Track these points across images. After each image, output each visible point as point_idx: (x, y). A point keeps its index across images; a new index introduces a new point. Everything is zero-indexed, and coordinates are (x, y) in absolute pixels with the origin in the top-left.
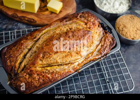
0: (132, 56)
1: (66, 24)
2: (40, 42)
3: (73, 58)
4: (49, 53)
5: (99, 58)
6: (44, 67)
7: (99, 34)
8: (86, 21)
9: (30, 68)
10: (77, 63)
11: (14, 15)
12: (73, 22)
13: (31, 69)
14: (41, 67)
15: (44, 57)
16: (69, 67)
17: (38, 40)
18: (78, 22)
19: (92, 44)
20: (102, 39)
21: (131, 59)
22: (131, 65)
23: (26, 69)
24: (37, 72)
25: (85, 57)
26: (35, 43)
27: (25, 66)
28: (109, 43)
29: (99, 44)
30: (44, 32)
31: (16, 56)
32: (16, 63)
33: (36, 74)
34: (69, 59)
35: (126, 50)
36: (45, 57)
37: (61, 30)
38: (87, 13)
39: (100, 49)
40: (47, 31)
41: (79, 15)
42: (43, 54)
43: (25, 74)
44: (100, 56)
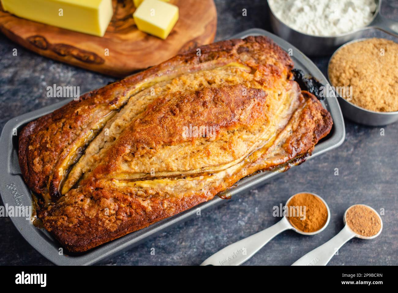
0: (380, 158)
1: (199, 69)
2: (127, 113)
3: (210, 161)
4: (148, 144)
5: (281, 165)
6: (132, 180)
7: (287, 100)
8: (253, 63)
9: (96, 180)
10: (221, 175)
11: (37, 39)
12: (218, 63)
13: (98, 182)
14: (125, 180)
15: (133, 155)
16: (199, 183)
17: (122, 107)
18: (232, 64)
19: (264, 127)
20: (293, 113)
21: (376, 167)
22: (376, 186)
23: (85, 184)
24: (113, 191)
25: (244, 159)
26: (113, 116)
27: (82, 175)
28: (313, 126)
29: (285, 127)
30: (138, 86)
31: (60, 146)
32: (60, 166)
33: (111, 199)
34: (201, 163)
35: (360, 141)
36: (138, 155)
37: (184, 84)
38: (259, 40)
39: (288, 140)
40: (147, 85)
41: (237, 47)
42: (133, 146)
43: (82, 197)
44: (286, 159)
